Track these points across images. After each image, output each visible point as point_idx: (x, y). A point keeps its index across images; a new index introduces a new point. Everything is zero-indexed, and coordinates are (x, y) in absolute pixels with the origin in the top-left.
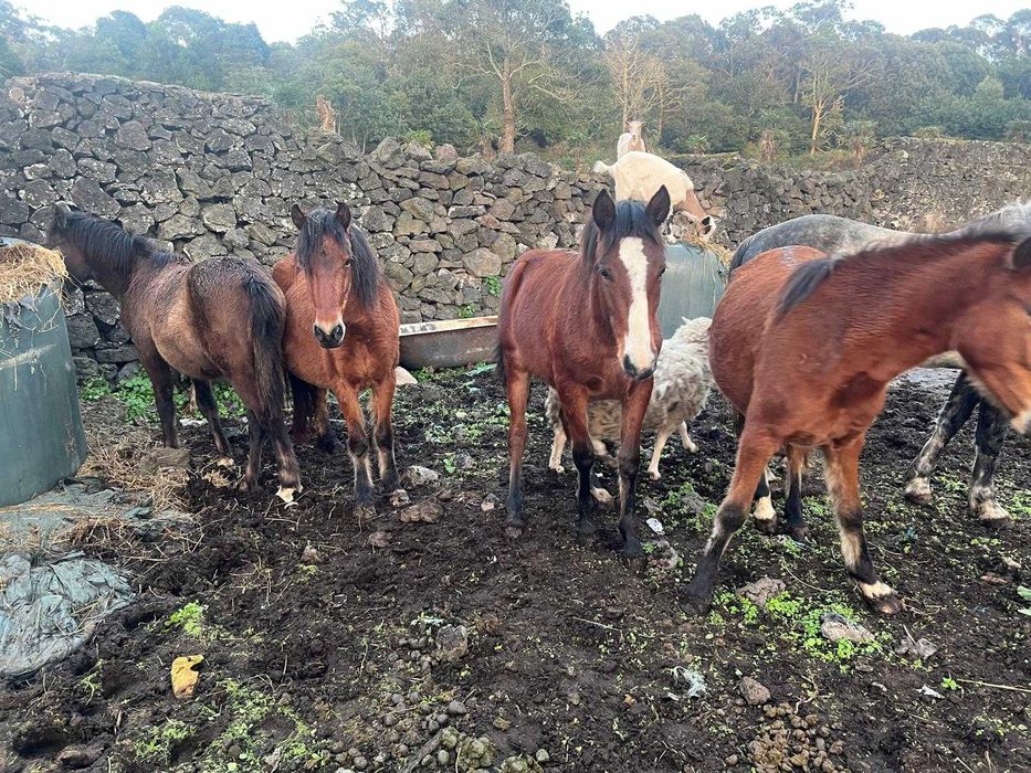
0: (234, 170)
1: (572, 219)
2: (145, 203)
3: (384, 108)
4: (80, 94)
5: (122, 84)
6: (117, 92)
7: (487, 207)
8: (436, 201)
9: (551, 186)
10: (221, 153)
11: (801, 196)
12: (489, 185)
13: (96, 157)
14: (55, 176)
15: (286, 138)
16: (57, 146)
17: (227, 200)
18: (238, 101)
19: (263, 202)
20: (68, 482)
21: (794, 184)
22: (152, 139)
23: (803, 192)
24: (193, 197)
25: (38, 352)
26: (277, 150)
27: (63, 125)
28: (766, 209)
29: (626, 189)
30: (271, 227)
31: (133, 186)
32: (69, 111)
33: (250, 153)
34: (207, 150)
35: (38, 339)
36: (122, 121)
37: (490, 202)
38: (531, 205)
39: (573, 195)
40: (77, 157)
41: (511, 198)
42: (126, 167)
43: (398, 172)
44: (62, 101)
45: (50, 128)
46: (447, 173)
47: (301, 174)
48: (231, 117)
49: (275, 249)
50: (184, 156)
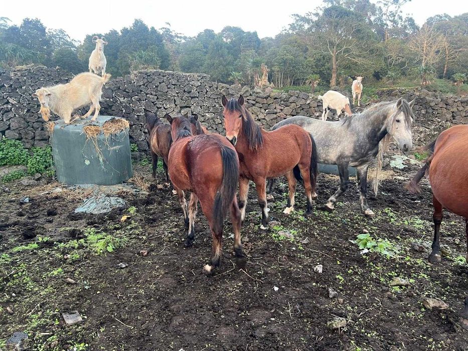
0: (192, 98)
1: (317, 115)
2: (164, 108)
4: (149, 76)
5: (161, 72)
6: (160, 75)
7: (282, 110)
8: (262, 108)
9: (308, 102)
10: (189, 92)
12: (282, 102)
13: (151, 94)
14: (140, 100)
15: (210, 87)
16: (141, 91)
17: (190, 107)
18: (196, 76)
19: (201, 108)
21: (441, 101)
22: (168, 88)
23: (446, 105)
24: (178, 106)
25: (119, 147)
26: (207, 91)
27: (144, 85)
30: (203, 116)
31: (161, 103)
32: (145, 81)
33: (199, 92)
34: (184, 91)
35: (119, 143)
36: (160, 83)
37: (282, 108)
38: (299, 109)
39: (318, 106)
40: (147, 94)
41: (291, 107)
42: (160, 97)
43: (248, 98)
44: (144, 78)
45: (140, 86)
46: (266, 98)
47: (214, 99)
48: (193, 81)
49: (203, 123)
50: (177, 93)
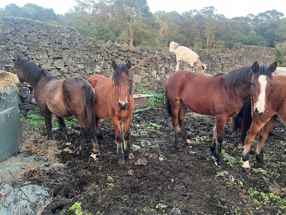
0: (64, 49)
1: (161, 66)
2: (36, 59)
3: (90, 33)
4: (16, 24)
5: (30, 21)
6: (28, 23)
7: (137, 62)
8: (123, 60)
10: (60, 43)
11: (219, 60)
12: (138, 56)
13: (21, 44)
14: (8, 49)
15: (80, 40)
16: (9, 40)
17: (62, 58)
18: (65, 28)
19: (72, 59)
20: (19, 153)
21: (217, 57)
22: (39, 38)
23: (220, 60)
24: (51, 57)
25: (10, 109)
26: (76, 43)
27: (11, 33)
28: (210, 64)
29: (179, 57)
30: (75, 67)
31: (33, 53)
32: (13, 29)
33: (68, 44)
34: (56, 43)
36: (29, 32)
37: (138, 60)
38: (150, 62)
39: (161, 59)
40: (15, 44)
41: (144, 60)
42: (31, 47)
43: (112, 51)
44: (11, 25)
45: (7, 34)
46: (126, 52)
47: (84, 51)
48: (63, 32)
49: (76, 74)
50: (49, 44)
